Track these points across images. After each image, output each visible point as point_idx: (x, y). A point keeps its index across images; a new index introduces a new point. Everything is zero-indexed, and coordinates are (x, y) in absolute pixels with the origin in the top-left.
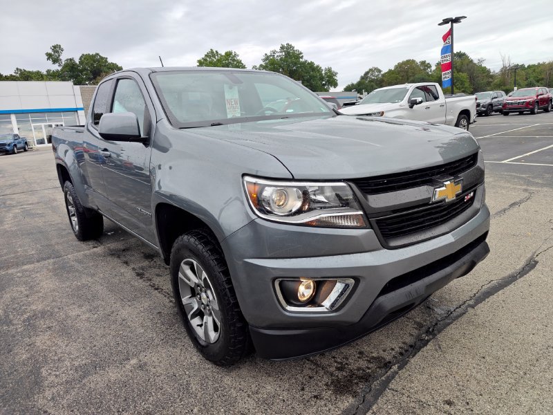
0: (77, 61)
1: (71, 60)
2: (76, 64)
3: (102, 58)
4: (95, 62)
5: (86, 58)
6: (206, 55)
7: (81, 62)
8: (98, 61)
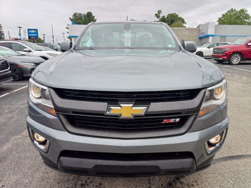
0: (166, 17)
1: (164, 16)
2: (165, 18)
3: (176, 15)
4: (173, 17)
5: (170, 15)
6: (228, 12)
7: (168, 17)
8: (175, 16)
